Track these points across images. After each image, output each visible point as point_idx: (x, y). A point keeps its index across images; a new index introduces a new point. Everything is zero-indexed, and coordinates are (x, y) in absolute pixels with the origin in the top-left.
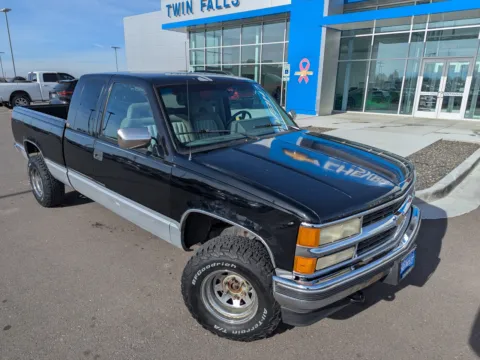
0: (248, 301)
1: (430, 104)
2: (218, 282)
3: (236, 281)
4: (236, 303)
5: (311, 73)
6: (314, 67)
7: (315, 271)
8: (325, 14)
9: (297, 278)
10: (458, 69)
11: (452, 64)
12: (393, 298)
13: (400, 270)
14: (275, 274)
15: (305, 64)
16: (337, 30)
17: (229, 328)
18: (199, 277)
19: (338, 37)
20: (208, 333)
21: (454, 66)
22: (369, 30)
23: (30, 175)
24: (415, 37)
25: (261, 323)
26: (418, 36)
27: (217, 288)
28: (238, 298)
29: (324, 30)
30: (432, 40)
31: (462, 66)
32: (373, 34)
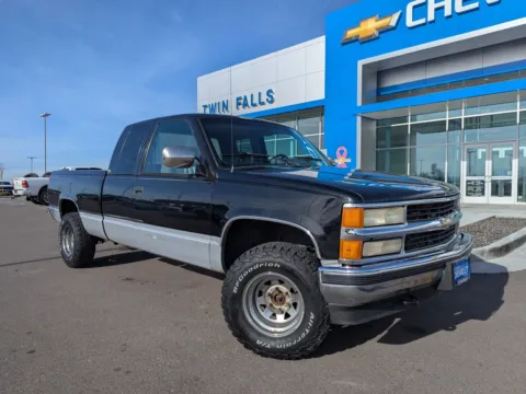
0: (293, 313)
1: (479, 189)
2: (260, 294)
3: (280, 292)
4: (280, 318)
5: (349, 160)
6: (352, 155)
7: (363, 257)
8: (359, 103)
9: (343, 265)
10: (502, 155)
11: (494, 149)
12: (454, 328)
13: (453, 275)
14: (320, 265)
15: (342, 152)
16: (373, 120)
17: (273, 344)
18: (240, 283)
19: (373, 127)
20: (249, 353)
21: (497, 153)
22: (404, 119)
23: (61, 235)
24: (452, 125)
25: (307, 331)
26: (455, 124)
27: (260, 301)
28: (282, 313)
29: (359, 119)
30: (470, 128)
31: (506, 152)
32: (409, 123)
